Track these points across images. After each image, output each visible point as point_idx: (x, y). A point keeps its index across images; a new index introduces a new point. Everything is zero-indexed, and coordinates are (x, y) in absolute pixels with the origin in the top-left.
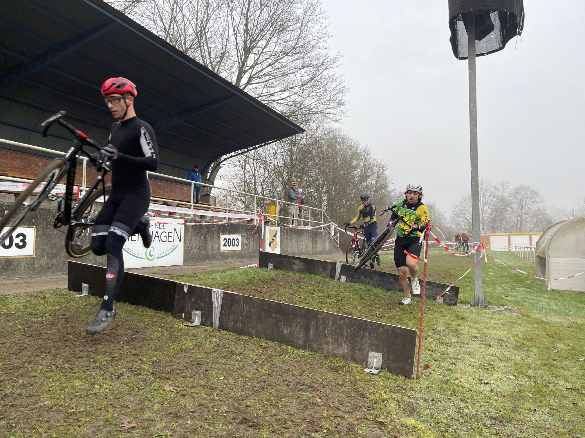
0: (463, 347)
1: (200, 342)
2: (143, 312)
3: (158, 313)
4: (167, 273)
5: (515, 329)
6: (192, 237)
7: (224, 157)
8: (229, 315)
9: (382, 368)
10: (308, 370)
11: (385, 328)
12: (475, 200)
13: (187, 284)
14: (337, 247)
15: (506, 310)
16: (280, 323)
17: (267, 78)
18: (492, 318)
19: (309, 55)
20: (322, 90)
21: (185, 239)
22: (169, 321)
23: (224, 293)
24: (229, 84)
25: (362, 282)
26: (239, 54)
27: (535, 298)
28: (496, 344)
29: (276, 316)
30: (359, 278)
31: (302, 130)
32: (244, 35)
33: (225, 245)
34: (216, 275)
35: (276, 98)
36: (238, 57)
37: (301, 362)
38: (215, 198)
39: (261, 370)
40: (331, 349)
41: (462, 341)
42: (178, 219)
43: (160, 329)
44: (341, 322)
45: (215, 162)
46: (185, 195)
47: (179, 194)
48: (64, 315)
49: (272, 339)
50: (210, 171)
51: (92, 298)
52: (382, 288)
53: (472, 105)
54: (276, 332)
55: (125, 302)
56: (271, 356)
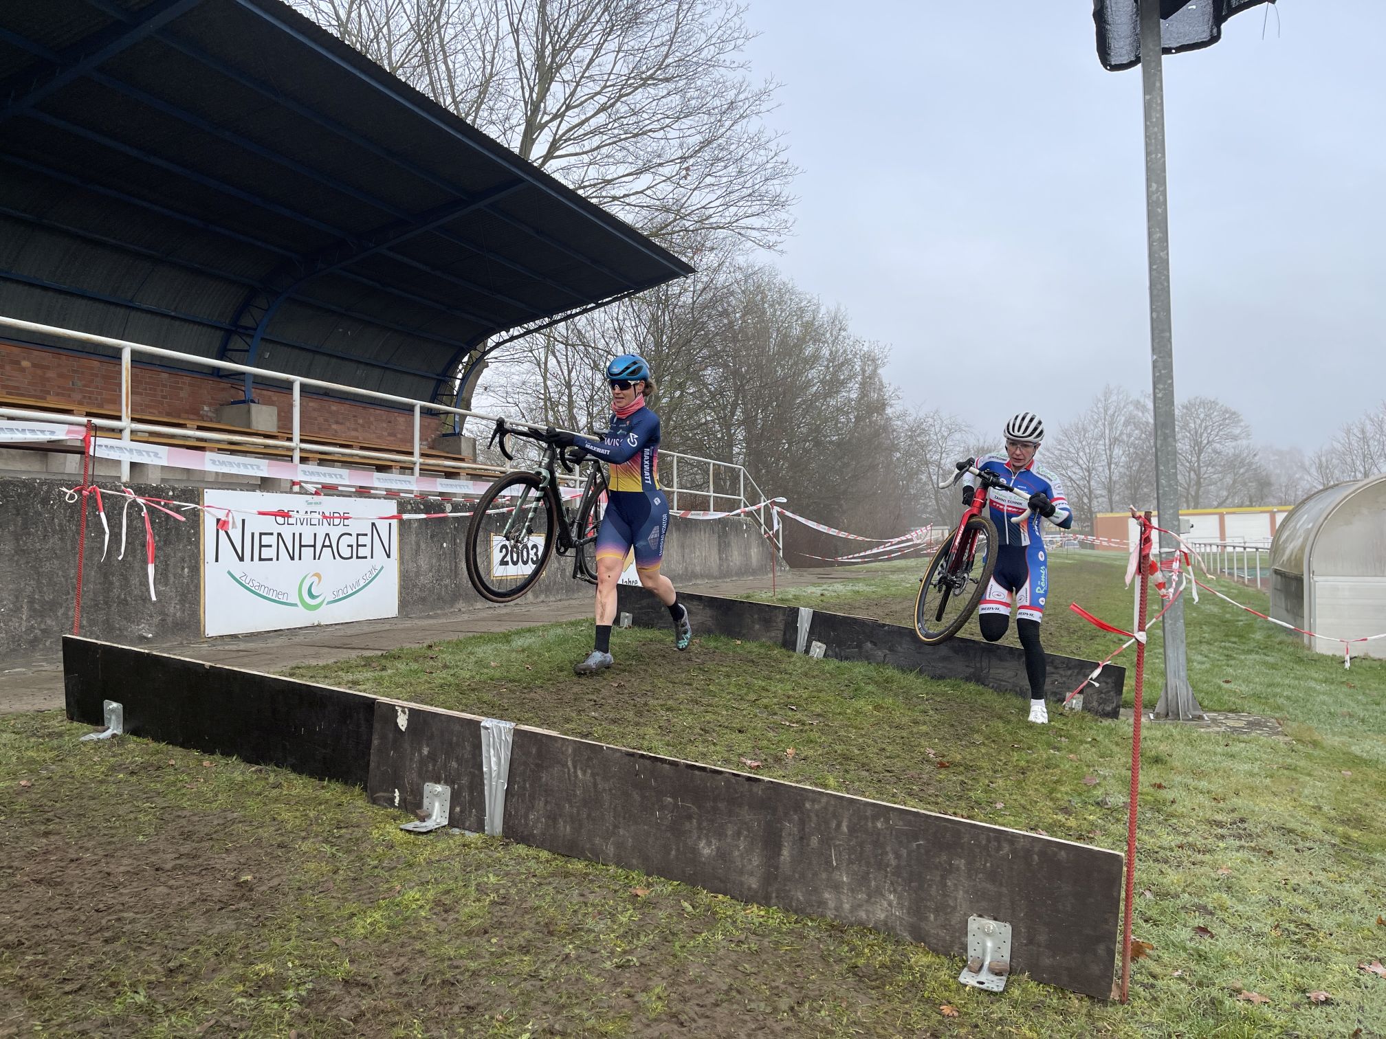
0: (1202, 863)
1: (448, 892)
2: (279, 786)
3: (323, 787)
4: (356, 642)
5: (1306, 792)
6: (418, 545)
7: (495, 338)
8: (533, 797)
9: (1011, 972)
10: (790, 989)
11: (1019, 846)
12: (1166, 437)
13: (405, 704)
14: (777, 557)
15: (1252, 725)
16: (687, 824)
17: (596, 141)
18: (1233, 756)
19: (699, 83)
20: (733, 170)
21: (401, 549)
22: (355, 817)
23: (517, 733)
24: (505, 153)
25: (868, 658)
26: (525, 81)
27: (1297, 682)
28: (1283, 845)
29: (676, 805)
30: (859, 646)
31: (687, 270)
32: (536, 33)
33: (503, 563)
34: (484, 651)
35: (619, 192)
36: (523, 88)
37: (764, 957)
38: (475, 440)
39: (642, 997)
40: (847, 906)
41: (1191, 839)
42: (382, 500)
43: (327, 848)
44: (879, 825)
45: (472, 352)
46: (399, 436)
47: (386, 434)
48: (37, 808)
49: (666, 873)
50: (460, 376)
51: (133, 743)
52: (921, 672)
53: (1154, 186)
54: (678, 850)
55: (227, 754)
56: (670, 937)
